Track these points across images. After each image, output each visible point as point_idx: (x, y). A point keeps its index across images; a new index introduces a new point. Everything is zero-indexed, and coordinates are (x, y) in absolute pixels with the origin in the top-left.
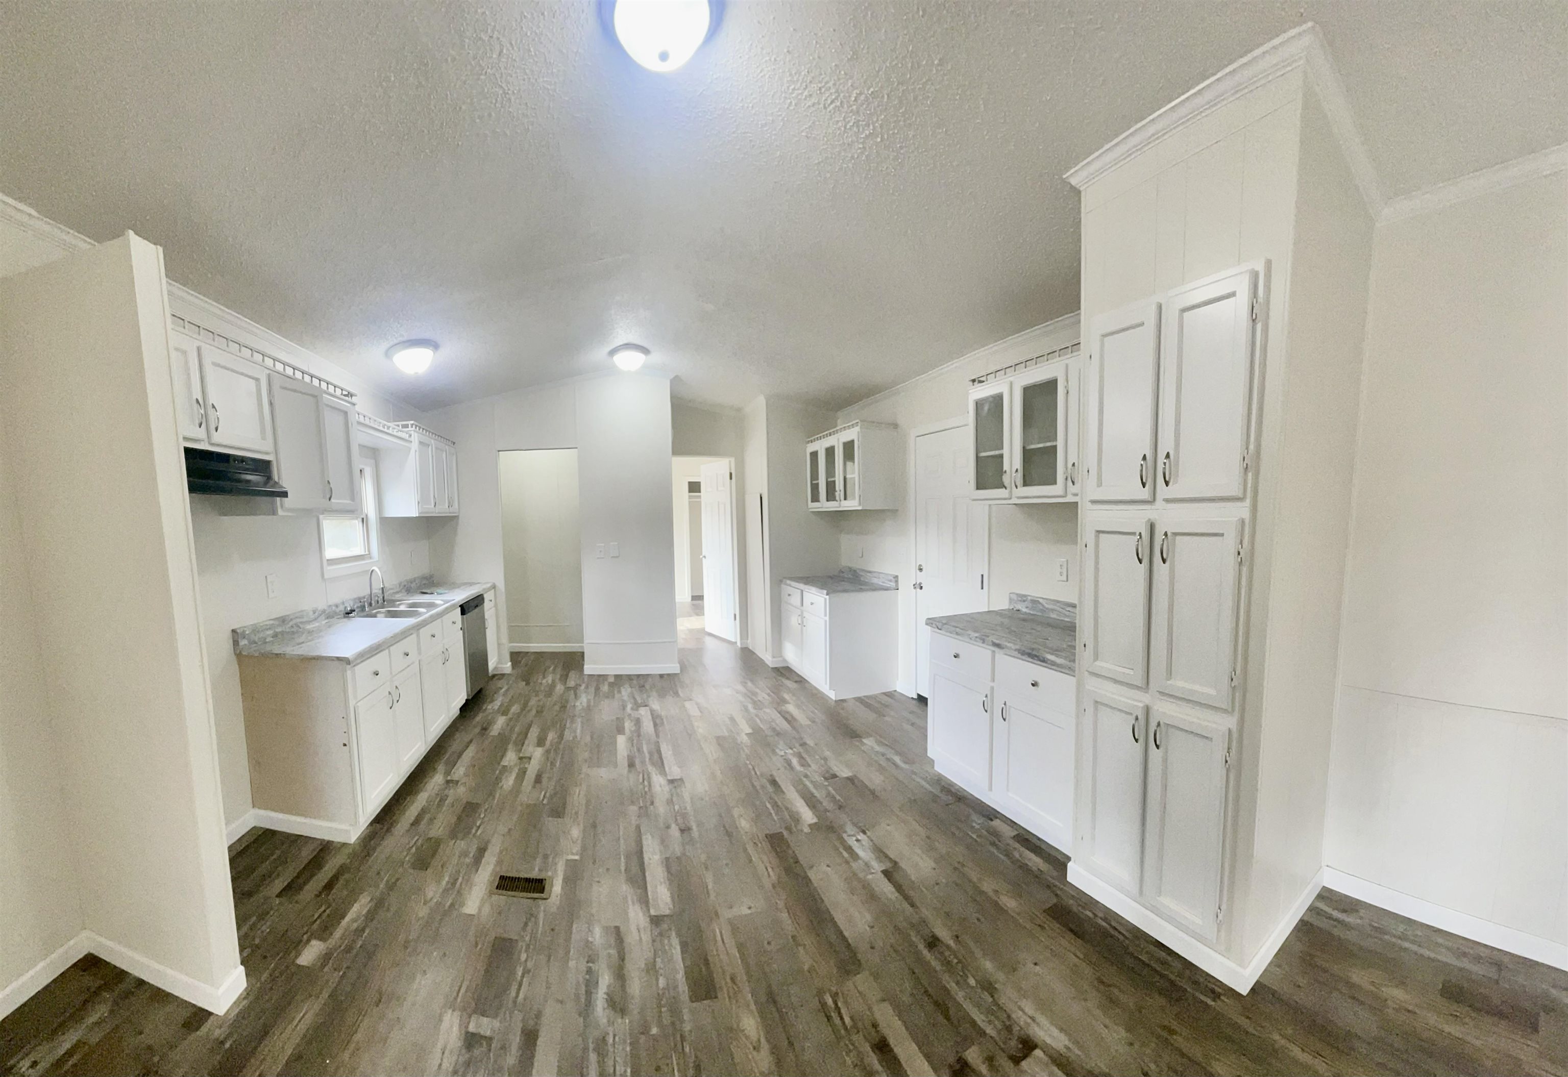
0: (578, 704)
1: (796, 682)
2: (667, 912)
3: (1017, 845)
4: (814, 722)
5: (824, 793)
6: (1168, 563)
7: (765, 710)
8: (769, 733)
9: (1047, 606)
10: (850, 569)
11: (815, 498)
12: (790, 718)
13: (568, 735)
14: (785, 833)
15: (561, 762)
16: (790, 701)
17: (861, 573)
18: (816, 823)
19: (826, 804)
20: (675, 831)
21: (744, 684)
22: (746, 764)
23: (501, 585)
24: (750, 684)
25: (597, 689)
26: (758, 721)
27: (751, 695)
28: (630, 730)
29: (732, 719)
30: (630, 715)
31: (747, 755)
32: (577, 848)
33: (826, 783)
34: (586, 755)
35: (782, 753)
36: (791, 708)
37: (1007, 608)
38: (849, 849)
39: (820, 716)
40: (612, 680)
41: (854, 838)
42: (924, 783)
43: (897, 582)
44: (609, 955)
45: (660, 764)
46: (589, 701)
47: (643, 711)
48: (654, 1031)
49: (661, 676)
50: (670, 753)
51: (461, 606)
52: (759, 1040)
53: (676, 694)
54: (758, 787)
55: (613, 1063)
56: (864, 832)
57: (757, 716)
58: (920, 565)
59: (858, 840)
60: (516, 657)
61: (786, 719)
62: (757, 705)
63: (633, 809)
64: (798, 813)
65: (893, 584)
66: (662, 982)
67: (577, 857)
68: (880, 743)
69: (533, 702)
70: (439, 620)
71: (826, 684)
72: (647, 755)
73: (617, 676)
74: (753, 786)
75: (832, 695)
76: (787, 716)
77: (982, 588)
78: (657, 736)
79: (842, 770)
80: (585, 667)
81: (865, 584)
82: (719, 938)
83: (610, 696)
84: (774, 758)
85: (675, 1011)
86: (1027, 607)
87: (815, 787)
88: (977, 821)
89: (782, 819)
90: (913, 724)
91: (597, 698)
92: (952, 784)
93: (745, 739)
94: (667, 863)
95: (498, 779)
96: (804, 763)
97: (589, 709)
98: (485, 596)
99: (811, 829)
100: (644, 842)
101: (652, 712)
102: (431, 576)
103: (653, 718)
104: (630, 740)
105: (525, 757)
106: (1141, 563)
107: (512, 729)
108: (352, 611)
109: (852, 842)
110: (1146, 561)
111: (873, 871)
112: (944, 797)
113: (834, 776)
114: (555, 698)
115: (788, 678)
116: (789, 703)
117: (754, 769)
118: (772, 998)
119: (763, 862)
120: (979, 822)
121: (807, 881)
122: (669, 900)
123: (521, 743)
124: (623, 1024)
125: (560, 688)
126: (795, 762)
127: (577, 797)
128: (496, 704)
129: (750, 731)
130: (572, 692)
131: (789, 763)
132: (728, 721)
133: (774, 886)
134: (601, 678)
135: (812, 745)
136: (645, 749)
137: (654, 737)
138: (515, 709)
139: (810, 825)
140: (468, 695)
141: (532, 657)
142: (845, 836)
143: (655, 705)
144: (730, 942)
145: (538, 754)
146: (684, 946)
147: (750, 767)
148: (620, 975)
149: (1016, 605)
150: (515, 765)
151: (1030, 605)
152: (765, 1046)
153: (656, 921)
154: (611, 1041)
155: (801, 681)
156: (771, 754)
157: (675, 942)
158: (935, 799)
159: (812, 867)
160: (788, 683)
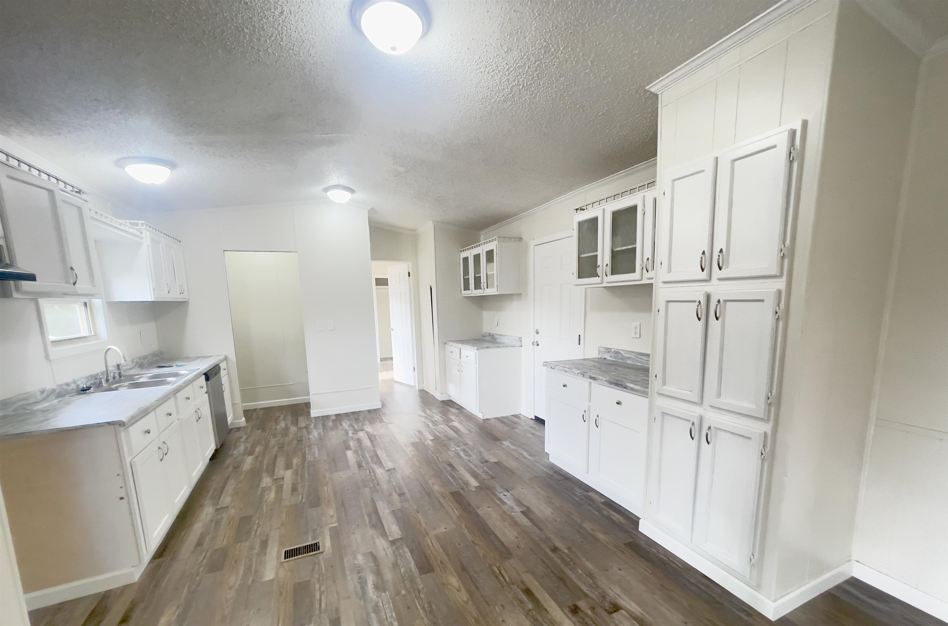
0: (311, 437)
1: (457, 409)
2: (399, 537)
3: (604, 507)
4: (470, 432)
5: (482, 470)
6: (720, 320)
7: (440, 426)
8: (444, 438)
9: (625, 355)
10: (490, 334)
11: (467, 288)
12: (456, 430)
13: (309, 458)
14: (461, 491)
15: (309, 475)
16: (455, 420)
17: (496, 337)
18: (478, 486)
19: (484, 476)
20: (395, 497)
21: (424, 411)
22: (433, 456)
23: (232, 357)
24: (428, 411)
25: (324, 426)
26: (437, 433)
27: (429, 417)
28: (354, 446)
29: (420, 432)
30: (352, 438)
31: (432, 451)
32: (334, 519)
33: (482, 465)
34: (327, 467)
35: (454, 449)
36: (456, 424)
37: (597, 357)
38: (500, 499)
39: (474, 428)
40: (334, 418)
41: (502, 494)
42: (543, 468)
43: (521, 341)
44: (370, 567)
45: (379, 462)
46: (319, 434)
47: (361, 434)
48: (403, 592)
49: (369, 411)
50: (385, 455)
51: (206, 374)
52: (460, 587)
53: (382, 421)
54: (442, 468)
55: (385, 613)
56: (508, 491)
57: (435, 429)
58: (537, 330)
59: (504, 495)
60: (248, 413)
61: (454, 431)
62: (435, 423)
63: (367, 490)
64: (467, 481)
65: (518, 343)
66: (403, 570)
67: (336, 525)
68: (513, 444)
69: (273, 442)
70: (191, 385)
71: (477, 408)
72: (370, 459)
73: (337, 415)
74: (439, 468)
75: (480, 416)
76: (454, 429)
77: (579, 344)
78: (374, 446)
79: (491, 458)
80: (312, 411)
81: (499, 343)
82: (431, 544)
83: (335, 428)
84: (449, 453)
85: (412, 580)
86: (611, 356)
87: (476, 466)
88: (578, 491)
89: (458, 484)
90: (533, 434)
91: (325, 431)
92: (561, 470)
93: (430, 442)
94: (394, 513)
95: (262, 497)
96: (467, 455)
97: (321, 438)
98: (220, 365)
99: (476, 489)
100: (378, 506)
101: (367, 433)
102: (161, 353)
103: (368, 437)
104: (356, 452)
105: (279, 478)
106: (699, 320)
107: (261, 463)
108: (89, 388)
109: (501, 496)
110: (703, 319)
111: (515, 511)
112: (556, 476)
113: (487, 461)
114: (291, 436)
115: (452, 407)
116: (454, 421)
117: (437, 459)
118: (464, 569)
119: (450, 506)
120: (580, 492)
121: (478, 515)
122: (399, 531)
123: (271, 471)
124: (386, 596)
125: (293, 429)
126: (462, 454)
127: (327, 491)
128: (242, 448)
129: (432, 438)
130: (305, 430)
131: (458, 455)
132: (418, 434)
133: (458, 518)
134: (325, 418)
135: (472, 445)
136: (367, 456)
137: (372, 448)
138: (258, 449)
139: (475, 487)
140: (216, 445)
141: (261, 413)
142: (497, 493)
143: (369, 429)
144: (437, 545)
145: (288, 475)
146: (411, 551)
147: (436, 458)
148: (378, 573)
149: (603, 355)
150: (273, 485)
151: (613, 355)
152: (463, 589)
153: (393, 543)
154: (381, 604)
155: (460, 408)
156: (447, 450)
157: (406, 550)
158: (551, 477)
159: (479, 508)
160: (453, 410)
